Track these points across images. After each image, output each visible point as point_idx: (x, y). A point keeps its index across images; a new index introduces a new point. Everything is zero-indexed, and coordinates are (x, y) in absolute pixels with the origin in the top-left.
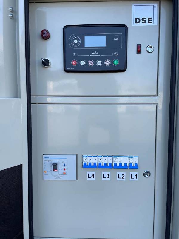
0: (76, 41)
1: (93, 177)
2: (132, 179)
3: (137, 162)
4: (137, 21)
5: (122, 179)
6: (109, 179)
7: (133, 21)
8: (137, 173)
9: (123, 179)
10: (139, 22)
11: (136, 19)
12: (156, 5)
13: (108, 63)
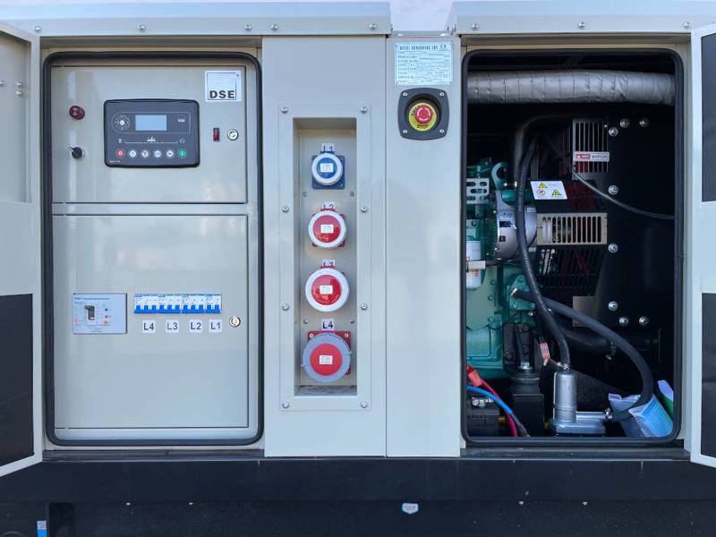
0: (122, 123)
1: (153, 328)
2: (213, 331)
3: (219, 303)
4: (213, 94)
5: (196, 331)
6: (177, 331)
7: (207, 94)
8: (220, 321)
9: (198, 331)
10: (215, 96)
11: (211, 92)
12: (239, 72)
13: (170, 154)
